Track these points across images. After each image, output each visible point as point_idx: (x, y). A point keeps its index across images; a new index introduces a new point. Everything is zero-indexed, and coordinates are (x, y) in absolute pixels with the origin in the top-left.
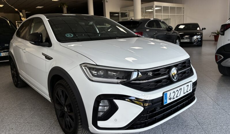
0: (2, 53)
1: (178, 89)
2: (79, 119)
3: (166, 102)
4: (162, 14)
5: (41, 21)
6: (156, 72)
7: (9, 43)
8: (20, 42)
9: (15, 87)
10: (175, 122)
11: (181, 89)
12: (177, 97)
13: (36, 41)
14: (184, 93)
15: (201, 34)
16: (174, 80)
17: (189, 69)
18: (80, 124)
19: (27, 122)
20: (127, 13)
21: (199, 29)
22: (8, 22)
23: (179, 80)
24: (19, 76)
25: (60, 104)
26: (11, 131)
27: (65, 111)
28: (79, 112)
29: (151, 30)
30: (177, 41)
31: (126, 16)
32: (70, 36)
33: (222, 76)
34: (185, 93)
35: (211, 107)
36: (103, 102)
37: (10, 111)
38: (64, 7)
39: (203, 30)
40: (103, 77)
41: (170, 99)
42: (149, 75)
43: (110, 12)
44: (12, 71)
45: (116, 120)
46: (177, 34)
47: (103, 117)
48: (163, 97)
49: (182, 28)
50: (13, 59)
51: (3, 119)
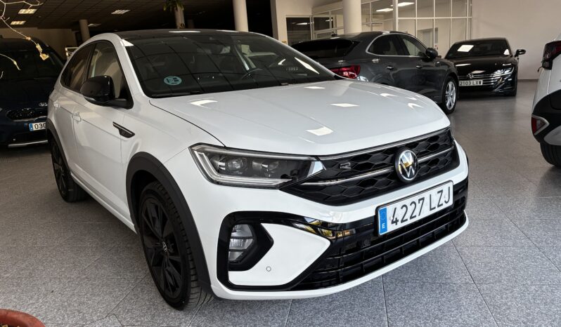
0: (34, 124)
1: (416, 199)
2: (191, 267)
3: (386, 229)
4: (416, 18)
5: (110, 50)
6: (361, 161)
7: (46, 99)
8: (70, 98)
9: (63, 201)
10: (418, 276)
11: (423, 199)
12: (411, 218)
13: (99, 95)
14: (431, 209)
15: (514, 66)
16: (405, 178)
17: (448, 152)
18: (193, 278)
19: (85, 276)
20: (328, 19)
21: (508, 54)
22: (15, 63)
23: (418, 180)
24: (71, 176)
25: (153, 236)
26: (50, 296)
27: (163, 251)
28: (191, 253)
29: (382, 60)
30: (450, 84)
31: (327, 26)
32: (173, 82)
33: (552, 170)
34: (435, 208)
35: (510, 243)
36: (241, 229)
37: (48, 253)
38: (177, 9)
39: (520, 56)
40: (241, 173)
41: (395, 222)
42: (343, 167)
43: (288, 19)
44: (55, 164)
45: (269, 269)
46: (449, 66)
47: (240, 263)
48: (376, 217)
49: (467, 51)
50: (55, 137)
51: (33, 270)
